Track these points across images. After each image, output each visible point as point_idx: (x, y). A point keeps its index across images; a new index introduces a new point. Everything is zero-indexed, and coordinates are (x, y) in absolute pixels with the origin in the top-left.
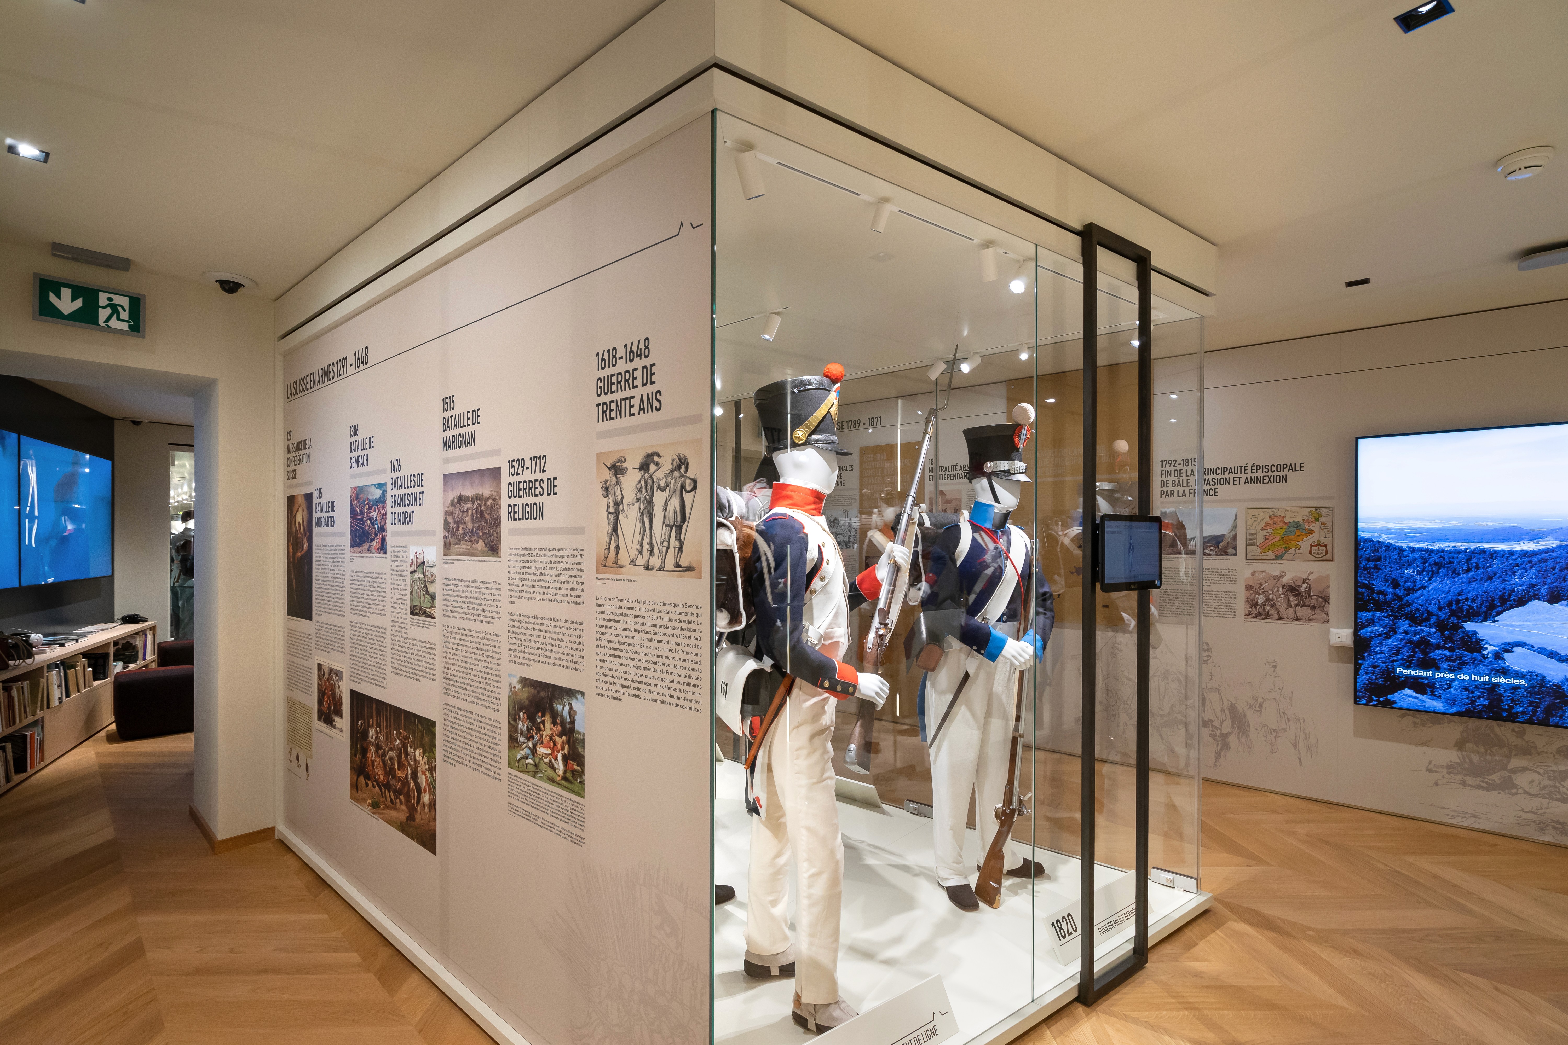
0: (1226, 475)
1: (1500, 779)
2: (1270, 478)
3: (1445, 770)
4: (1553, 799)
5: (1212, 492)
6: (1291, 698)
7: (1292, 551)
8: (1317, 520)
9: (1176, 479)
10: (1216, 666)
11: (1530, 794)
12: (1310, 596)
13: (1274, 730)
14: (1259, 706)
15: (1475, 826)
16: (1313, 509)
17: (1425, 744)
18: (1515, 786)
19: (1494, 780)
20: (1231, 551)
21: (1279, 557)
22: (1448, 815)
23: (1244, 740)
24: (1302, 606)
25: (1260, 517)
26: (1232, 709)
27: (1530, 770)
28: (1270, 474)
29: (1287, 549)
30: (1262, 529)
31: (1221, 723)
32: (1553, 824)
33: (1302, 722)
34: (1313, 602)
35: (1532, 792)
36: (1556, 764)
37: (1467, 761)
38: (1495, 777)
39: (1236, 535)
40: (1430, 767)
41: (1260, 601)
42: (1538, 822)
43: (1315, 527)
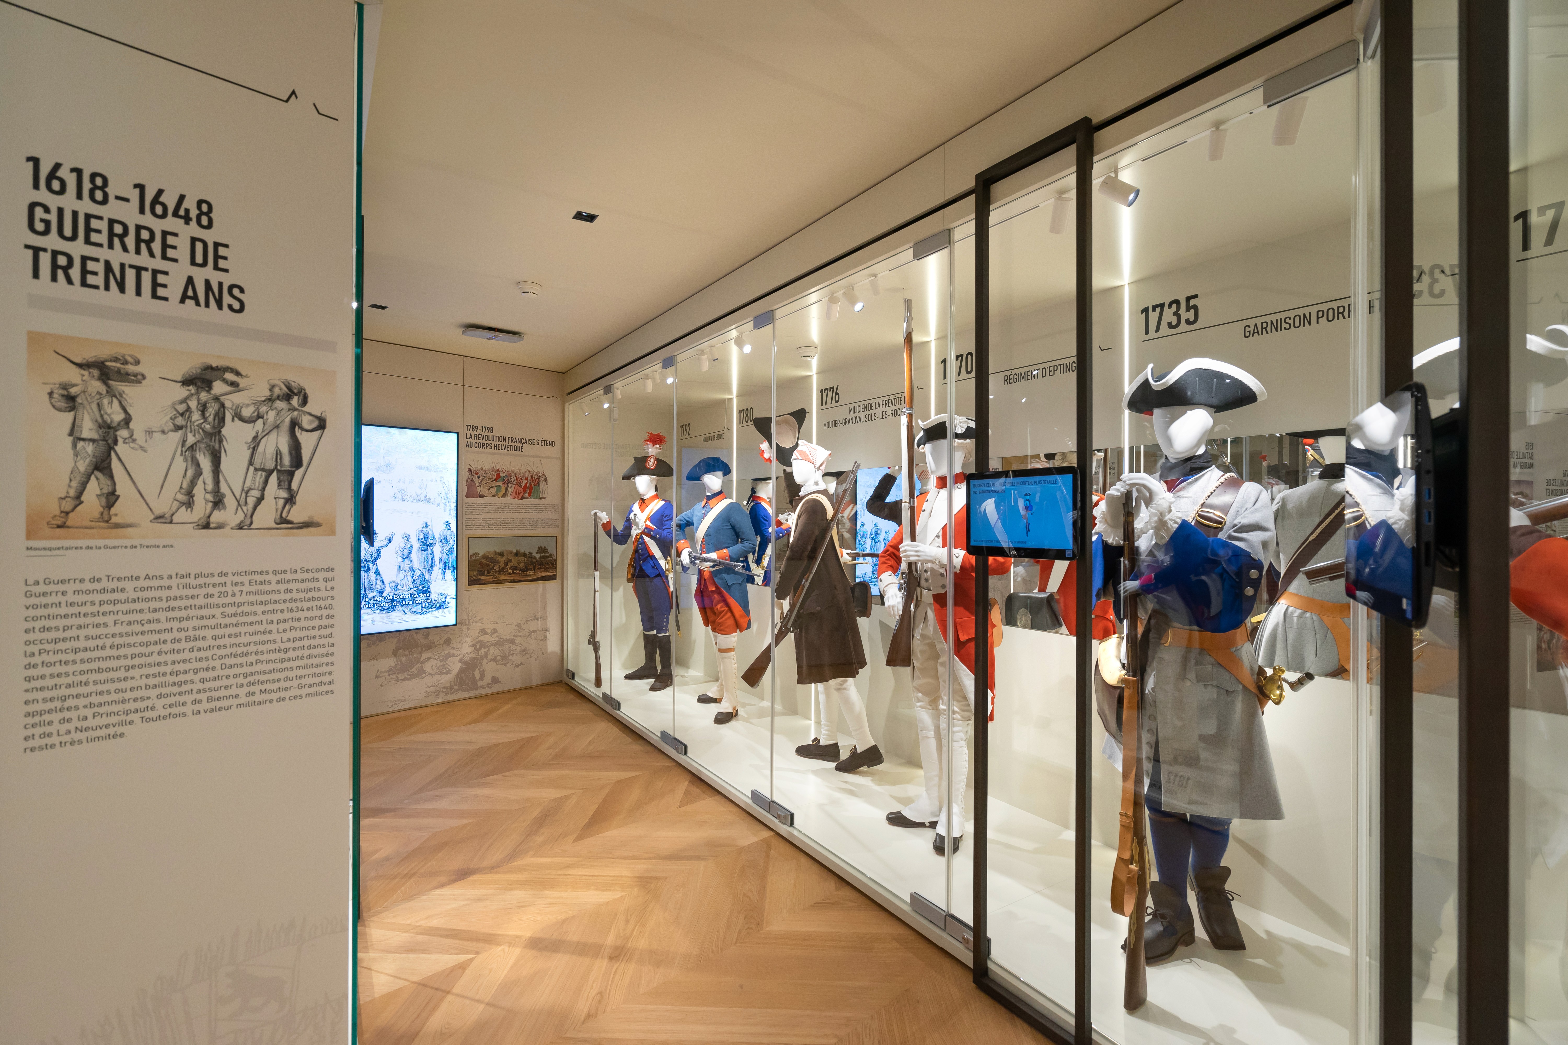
11: (431, 674)
35: (433, 672)
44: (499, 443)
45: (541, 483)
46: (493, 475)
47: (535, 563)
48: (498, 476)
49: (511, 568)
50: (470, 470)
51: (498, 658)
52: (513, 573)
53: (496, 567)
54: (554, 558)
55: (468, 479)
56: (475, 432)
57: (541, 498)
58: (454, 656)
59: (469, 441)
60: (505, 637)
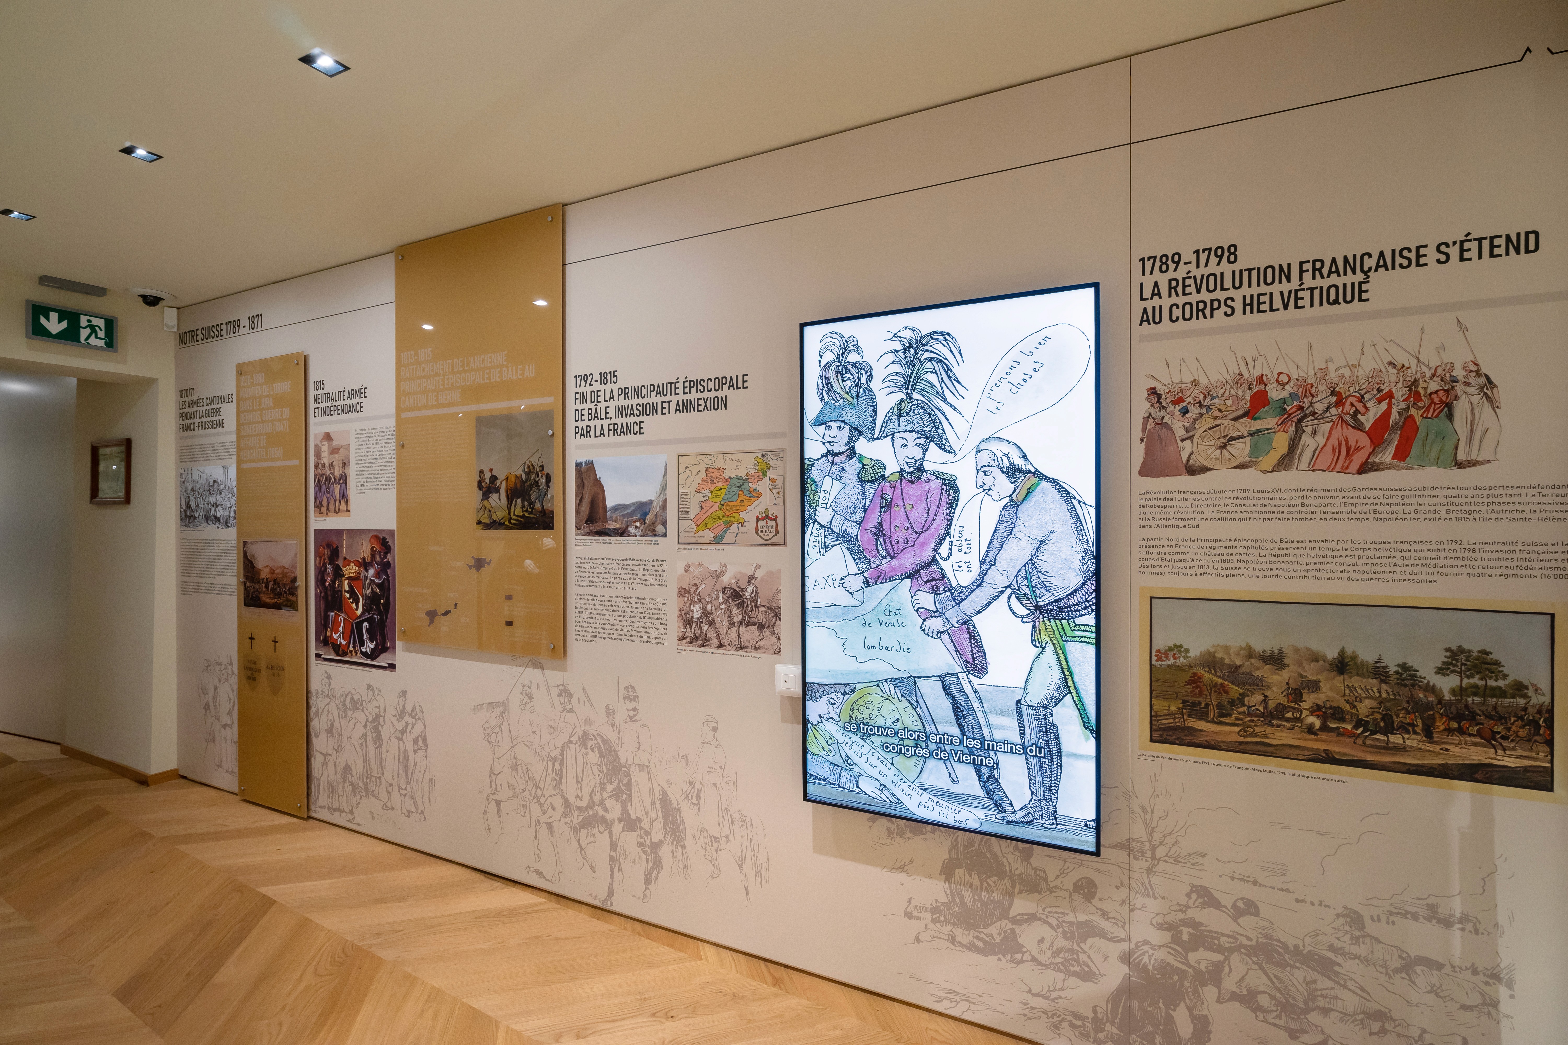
0: (654, 399)
1: (999, 934)
2: (706, 402)
3: (929, 916)
4: (1070, 973)
5: (637, 428)
6: (735, 784)
7: (734, 526)
8: (764, 474)
9: (592, 406)
10: (644, 726)
11: (1039, 963)
12: (757, 607)
13: (714, 837)
14: (695, 797)
15: (967, 1016)
16: (760, 455)
17: (902, 868)
18: (1019, 948)
19: (992, 935)
20: (660, 529)
21: (718, 540)
22: (933, 995)
23: (678, 853)
24: (748, 625)
25: (694, 470)
26: (665, 800)
27: (1040, 919)
28: (706, 395)
29: (728, 525)
30: (698, 491)
31: (651, 824)
32: (1069, 1018)
33: (749, 824)
34: (761, 617)
36: (1074, 911)
37: (957, 900)
38: (993, 930)
39: (666, 500)
40: (909, 910)
41: (696, 615)
42: (1050, 1014)
43: (762, 485)
44: (1264, 288)
45: (1461, 408)
46: (1238, 399)
47: (1429, 706)
48: (1260, 400)
49: (1316, 710)
50: (1153, 391)
51: (1264, 1000)
52: (1324, 728)
53: (1254, 700)
54: (1537, 700)
55: (1146, 419)
56: (1171, 274)
57: (1460, 465)
58: (1103, 935)
59: (1149, 305)
60: (1291, 942)
